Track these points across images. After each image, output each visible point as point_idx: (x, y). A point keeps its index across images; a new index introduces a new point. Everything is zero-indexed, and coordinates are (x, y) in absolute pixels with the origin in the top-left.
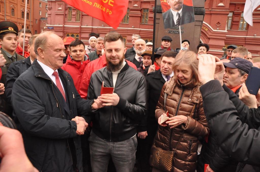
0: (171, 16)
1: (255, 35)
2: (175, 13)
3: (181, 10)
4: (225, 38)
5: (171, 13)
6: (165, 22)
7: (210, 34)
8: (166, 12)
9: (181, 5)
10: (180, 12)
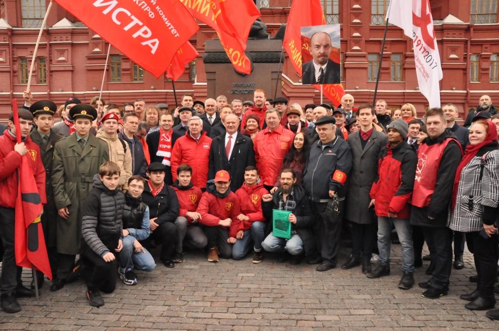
0: (312, 71)
1: (357, 87)
3: (326, 65)
4: (313, 95)
5: (312, 66)
7: (289, 90)
8: (306, 63)
10: (324, 67)
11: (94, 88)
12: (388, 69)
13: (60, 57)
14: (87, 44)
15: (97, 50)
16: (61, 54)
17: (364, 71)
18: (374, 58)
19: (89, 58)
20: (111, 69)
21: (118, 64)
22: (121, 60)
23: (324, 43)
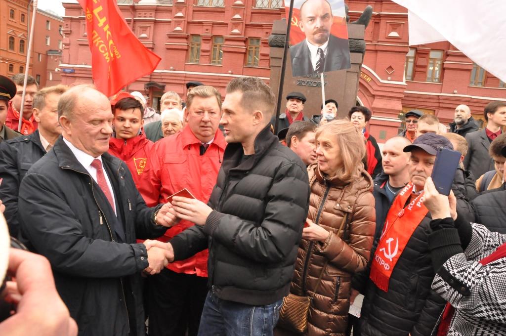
0: (306, 54)
1: (455, 91)
2: (313, 49)
3: (326, 44)
4: (402, 96)
5: (306, 49)
6: (293, 63)
7: (375, 87)
9: (326, 34)
10: (324, 47)
11: (172, 68)
13: (142, 33)
14: (170, 22)
15: (178, 28)
16: (143, 30)
17: (466, 74)
19: (170, 37)
20: (190, 50)
21: (198, 45)
22: (202, 41)
23: (321, 13)
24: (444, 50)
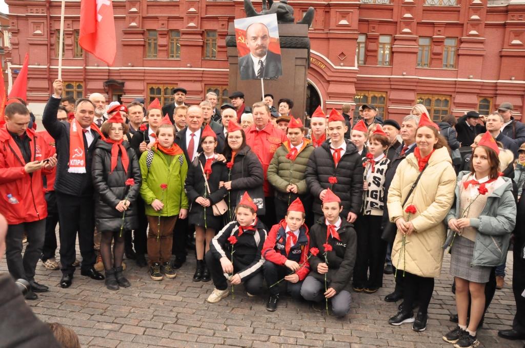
0: (250, 64)
1: (404, 73)
2: (256, 60)
3: (265, 57)
4: (355, 80)
5: (250, 59)
6: (241, 70)
7: (329, 73)
8: (243, 56)
9: (265, 50)
10: (263, 59)
11: (130, 64)
12: (440, 54)
14: (124, 18)
15: (133, 24)
17: (413, 56)
18: (426, 42)
19: (126, 33)
20: (147, 45)
21: (155, 40)
22: (158, 36)
23: (261, 34)
24: (391, 35)
